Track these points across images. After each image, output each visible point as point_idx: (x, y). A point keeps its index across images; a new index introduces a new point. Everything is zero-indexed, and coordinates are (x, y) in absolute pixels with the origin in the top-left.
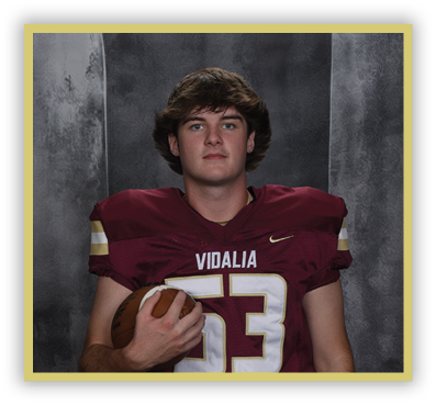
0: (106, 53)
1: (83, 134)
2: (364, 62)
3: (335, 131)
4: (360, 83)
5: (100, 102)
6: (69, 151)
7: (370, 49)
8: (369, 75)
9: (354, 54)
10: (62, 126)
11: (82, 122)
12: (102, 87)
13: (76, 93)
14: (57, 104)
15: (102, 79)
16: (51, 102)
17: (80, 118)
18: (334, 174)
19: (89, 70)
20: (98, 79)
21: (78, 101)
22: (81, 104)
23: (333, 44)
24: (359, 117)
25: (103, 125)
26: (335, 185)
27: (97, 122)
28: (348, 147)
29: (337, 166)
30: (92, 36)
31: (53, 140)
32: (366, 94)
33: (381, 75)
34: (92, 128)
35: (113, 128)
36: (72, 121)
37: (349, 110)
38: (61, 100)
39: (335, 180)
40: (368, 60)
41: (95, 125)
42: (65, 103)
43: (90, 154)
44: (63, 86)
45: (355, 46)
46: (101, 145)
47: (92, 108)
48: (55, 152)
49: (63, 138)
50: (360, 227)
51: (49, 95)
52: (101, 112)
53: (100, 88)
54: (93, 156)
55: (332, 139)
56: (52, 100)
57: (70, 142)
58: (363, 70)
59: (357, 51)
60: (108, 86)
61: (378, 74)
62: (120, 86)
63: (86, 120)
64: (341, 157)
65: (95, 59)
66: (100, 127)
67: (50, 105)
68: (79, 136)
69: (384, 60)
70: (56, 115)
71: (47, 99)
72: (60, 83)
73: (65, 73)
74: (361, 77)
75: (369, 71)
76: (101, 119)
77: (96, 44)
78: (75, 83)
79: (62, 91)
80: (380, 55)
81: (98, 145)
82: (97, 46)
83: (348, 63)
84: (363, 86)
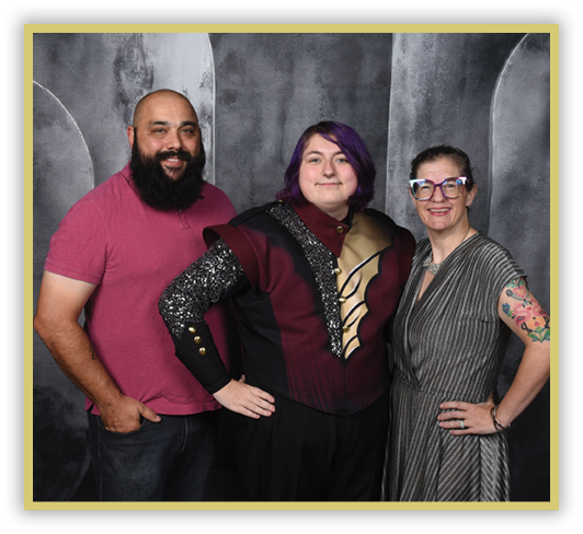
0: (215, 72)
2: (416, 86)
3: (392, 138)
4: (413, 101)
5: (210, 109)
7: (421, 76)
8: (420, 95)
9: (409, 79)
12: (212, 99)
15: (212, 92)
18: (391, 171)
19: (202, 85)
20: (208, 90)
23: (393, 71)
24: (411, 127)
25: (212, 128)
26: (392, 180)
27: (207, 125)
28: (402, 151)
29: (393, 165)
32: (417, 110)
33: (430, 95)
35: (219, 131)
37: (404, 123)
39: (392, 176)
40: (420, 84)
41: (205, 127)
45: (410, 73)
46: (210, 143)
47: (203, 114)
50: (410, 212)
52: (210, 117)
55: (390, 144)
58: (415, 91)
60: (216, 97)
61: (427, 95)
62: (225, 98)
64: (397, 158)
65: (207, 77)
69: (432, 84)
73: (183, 86)
74: (414, 97)
75: (420, 92)
76: (210, 123)
77: (208, 65)
78: (190, 94)
80: (429, 81)
82: (209, 67)
83: (404, 86)
84: (415, 103)
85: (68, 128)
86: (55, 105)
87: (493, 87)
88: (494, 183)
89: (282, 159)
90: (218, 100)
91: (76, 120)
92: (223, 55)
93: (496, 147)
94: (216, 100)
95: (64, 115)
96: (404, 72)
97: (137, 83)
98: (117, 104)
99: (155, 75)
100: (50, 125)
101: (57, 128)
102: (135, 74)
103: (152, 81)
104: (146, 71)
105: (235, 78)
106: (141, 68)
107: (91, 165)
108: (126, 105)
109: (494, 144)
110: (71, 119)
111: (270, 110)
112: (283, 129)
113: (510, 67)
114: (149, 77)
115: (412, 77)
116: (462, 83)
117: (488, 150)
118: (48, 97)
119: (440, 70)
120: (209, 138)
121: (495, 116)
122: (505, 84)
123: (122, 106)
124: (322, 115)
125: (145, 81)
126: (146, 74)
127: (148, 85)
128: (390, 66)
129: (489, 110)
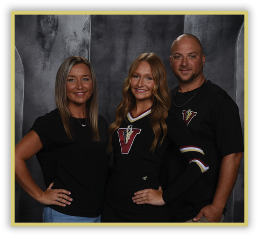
0: (91, 22)
1: (80, 54)
2: (197, 32)
5: (88, 42)
7: (200, 27)
9: (193, 29)
10: (71, 51)
11: (80, 50)
13: (78, 38)
14: (70, 42)
15: (89, 33)
16: (67, 41)
17: (79, 48)
19: (84, 29)
20: (87, 33)
21: (79, 41)
22: (80, 42)
23: (185, 24)
25: (89, 52)
27: (86, 50)
30: (86, 15)
34: (84, 52)
35: (92, 53)
36: (76, 49)
38: (71, 40)
40: (199, 31)
41: (85, 51)
42: (73, 41)
44: (73, 35)
45: (194, 25)
47: (84, 44)
51: (67, 38)
52: (88, 46)
53: (88, 36)
56: (68, 40)
59: (194, 27)
60: (91, 35)
61: (203, 37)
62: (96, 36)
63: (82, 49)
65: (87, 25)
66: (87, 52)
67: (67, 42)
69: (205, 31)
70: (69, 46)
71: (66, 39)
72: (72, 33)
73: (74, 30)
75: (199, 35)
76: (88, 49)
77: (87, 18)
78: (78, 33)
79: (72, 36)
82: (88, 19)
89: (125, 69)
93: (238, 65)
94: (91, 37)
96: (191, 25)
97: (49, 27)
98: (38, 37)
99: (59, 23)
102: (48, 22)
103: (57, 25)
104: (54, 20)
105: (102, 25)
106: (52, 19)
107: (23, 69)
108: (43, 38)
109: (237, 64)
111: (120, 43)
112: (126, 53)
114: (55, 24)
115: (195, 28)
117: (234, 67)
119: (210, 24)
121: (238, 49)
123: (41, 39)
124: (147, 46)
125: (54, 25)
126: (54, 22)
127: (55, 28)
128: (184, 21)
129: (235, 46)
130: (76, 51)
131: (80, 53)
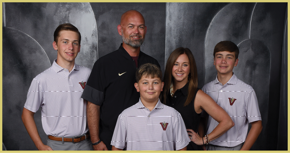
0: (98, 30)
1: (91, 55)
2: (175, 34)
3: (167, 54)
4: (174, 40)
5: (96, 45)
6: (87, 60)
7: (177, 30)
8: (177, 38)
9: (173, 31)
10: (84, 52)
11: (90, 51)
12: (96, 40)
13: (89, 42)
14: (83, 45)
15: (96, 38)
17: (90, 50)
19: (92, 35)
20: (95, 38)
21: (89, 44)
22: (90, 46)
23: (166, 28)
25: (97, 52)
27: (95, 51)
31: (82, 56)
32: (176, 43)
33: (181, 37)
34: (93, 53)
36: (88, 50)
37: (171, 48)
38: (84, 44)
40: (177, 33)
41: (94, 52)
42: (85, 45)
43: (93, 61)
44: (85, 40)
45: (173, 29)
46: (96, 58)
47: (93, 47)
48: (83, 60)
49: (85, 56)
52: (96, 48)
53: (96, 41)
54: (94, 61)
57: (87, 57)
58: (175, 36)
59: (173, 30)
60: (98, 40)
61: (180, 37)
62: (102, 40)
63: (92, 50)
65: (94, 32)
66: (96, 53)
68: (89, 55)
69: (182, 33)
70: (83, 49)
73: (85, 36)
74: (175, 38)
75: (177, 36)
76: (96, 50)
77: (95, 27)
78: (88, 39)
80: (180, 32)
81: (95, 58)
83: (171, 34)
84: (175, 41)
85: (42, 53)
86: (37, 45)
87: (205, 34)
88: (206, 71)
90: (99, 41)
91: (45, 50)
92: (100, 24)
94: (98, 41)
95: (40, 48)
96: (171, 28)
100: (35, 52)
101: (38, 54)
105: (105, 32)
109: (206, 56)
110: (43, 50)
113: (212, 26)
116: (194, 32)
117: (203, 58)
118: (34, 42)
119: (185, 27)
120: (96, 56)
121: (206, 45)
122: (210, 32)
128: (165, 26)
129: (204, 43)
130: (88, 52)
131: (91, 53)
